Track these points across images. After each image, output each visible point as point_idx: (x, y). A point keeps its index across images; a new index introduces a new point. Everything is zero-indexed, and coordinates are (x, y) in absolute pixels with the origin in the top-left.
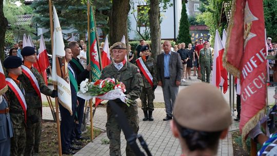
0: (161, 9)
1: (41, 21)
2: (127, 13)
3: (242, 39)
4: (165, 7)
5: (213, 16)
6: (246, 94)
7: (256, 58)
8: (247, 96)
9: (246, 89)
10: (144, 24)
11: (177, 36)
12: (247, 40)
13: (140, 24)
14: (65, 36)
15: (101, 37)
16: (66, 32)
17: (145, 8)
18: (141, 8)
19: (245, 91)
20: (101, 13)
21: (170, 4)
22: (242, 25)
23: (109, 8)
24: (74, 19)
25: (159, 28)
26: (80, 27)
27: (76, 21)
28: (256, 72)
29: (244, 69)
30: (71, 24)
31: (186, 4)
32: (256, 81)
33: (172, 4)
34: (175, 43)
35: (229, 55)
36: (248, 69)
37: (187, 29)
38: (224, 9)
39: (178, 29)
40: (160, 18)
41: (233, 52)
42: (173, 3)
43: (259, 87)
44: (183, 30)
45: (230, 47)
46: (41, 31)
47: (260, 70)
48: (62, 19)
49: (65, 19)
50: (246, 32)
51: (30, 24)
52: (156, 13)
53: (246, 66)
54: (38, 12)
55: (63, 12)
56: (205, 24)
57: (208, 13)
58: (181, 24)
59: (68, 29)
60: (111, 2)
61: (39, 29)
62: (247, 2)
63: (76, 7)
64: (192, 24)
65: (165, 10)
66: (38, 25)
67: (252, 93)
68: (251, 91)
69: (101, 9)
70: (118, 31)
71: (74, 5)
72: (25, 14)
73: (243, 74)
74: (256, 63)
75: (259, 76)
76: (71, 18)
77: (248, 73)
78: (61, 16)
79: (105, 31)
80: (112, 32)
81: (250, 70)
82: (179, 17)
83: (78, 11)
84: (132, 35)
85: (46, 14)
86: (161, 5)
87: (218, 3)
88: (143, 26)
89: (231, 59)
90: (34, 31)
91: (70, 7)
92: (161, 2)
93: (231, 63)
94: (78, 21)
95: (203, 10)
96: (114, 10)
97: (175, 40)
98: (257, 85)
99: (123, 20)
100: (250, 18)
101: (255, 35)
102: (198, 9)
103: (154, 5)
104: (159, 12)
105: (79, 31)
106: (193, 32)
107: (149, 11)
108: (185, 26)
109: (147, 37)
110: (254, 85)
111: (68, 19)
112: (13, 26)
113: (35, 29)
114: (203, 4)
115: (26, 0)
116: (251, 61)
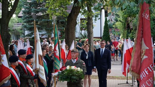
0: (94, 21)
1: (27, 27)
2: (75, 26)
3: (140, 58)
5: (122, 24)
7: (148, 69)
9: (142, 86)
10: (84, 29)
11: (102, 36)
12: (143, 59)
13: (81, 29)
14: (40, 35)
15: (60, 36)
16: (41, 33)
17: (85, 21)
18: (82, 21)
20: (60, 23)
21: (98, 18)
22: (140, 50)
24: (45, 26)
25: (93, 32)
26: (48, 31)
27: (46, 27)
28: (147, 77)
29: (141, 74)
31: (107, 17)
32: (147, 82)
33: (99, 18)
35: (132, 67)
36: (143, 75)
37: (108, 32)
38: (128, 21)
39: (103, 32)
40: (93, 26)
41: (135, 65)
42: (100, 17)
43: (149, 85)
44: (106, 32)
45: (134, 63)
46: (27, 33)
47: (150, 76)
48: (39, 26)
49: (40, 26)
50: (142, 55)
51: (20, 28)
52: (91, 24)
53: (142, 73)
54: (25, 22)
56: (118, 28)
57: (119, 22)
58: (104, 29)
60: (67, 20)
61: (25, 31)
62: (143, 39)
63: (46, 20)
64: (110, 28)
65: (95, 21)
66: (25, 29)
69: (60, 21)
71: (45, 19)
72: (18, 22)
73: (141, 77)
74: (147, 72)
75: (149, 79)
76: (43, 26)
77: (143, 77)
79: (62, 33)
80: (67, 36)
81: (144, 75)
82: (103, 25)
83: (47, 22)
84: (77, 35)
85: (30, 23)
86: (94, 19)
87: (125, 17)
88: (83, 30)
89: (134, 69)
90: (23, 32)
91: (43, 20)
92: (93, 17)
93: (134, 71)
94: (47, 27)
96: (68, 24)
97: (101, 38)
99: (73, 30)
100: (145, 47)
101: (147, 57)
102: (114, 19)
103: (90, 20)
104: (93, 23)
105: (48, 33)
106: (111, 32)
107: (87, 23)
108: (107, 30)
109: (85, 36)
110: (146, 84)
111: (42, 26)
112: (11, 29)
113: (23, 31)
114: (117, 17)
115: (19, 15)
116: (145, 71)
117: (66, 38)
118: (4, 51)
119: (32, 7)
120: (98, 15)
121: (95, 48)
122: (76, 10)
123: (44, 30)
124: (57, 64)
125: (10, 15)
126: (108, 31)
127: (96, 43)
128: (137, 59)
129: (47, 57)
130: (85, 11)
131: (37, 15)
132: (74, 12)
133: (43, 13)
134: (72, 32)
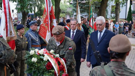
0: (121, 7)
1: (75, 10)
2: (106, 8)
4: (122, 6)
11: (126, 18)
13: (112, 13)
20: (97, 8)
23: (100, 6)
24: (87, 10)
25: (119, 15)
31: (131, 5)
33: (125, 5)
39: (127, 15)
40: (120, 11)
44: (129, 15)
46: (75, 14)
51: (71, 11)
52: (118, 9)
54: (74, 7)
55: (83, 7)
58: (128, 13)
59: (84, 14)
60: (100, 4)
61: (74, 13)
63: (88, 6)
64: (134, 13)
66: (74, 12)
69: (97, 6)
72: (70, 7)
78: (82, 9)
82: (128, 10)
84: (108, 17)
86: (121, 5)
91: (85, 5)
97: (125, 19)
103: (117, 5)
105: (88, 14)
106: (133, 16)
107: (116, 8)
109: (114, 18)
111: (85, 10)
112: (65, 12)
113: (73, 13)
115: (71, 3)
118: (55, 17)
120: (124, 3)
121: (120, 25)
123: (86, 12)
124: (91, 31)
127: (121, 22)
129: (85, 26)
131: (82, 2)
133: (86, 1)
134: (103, 13)
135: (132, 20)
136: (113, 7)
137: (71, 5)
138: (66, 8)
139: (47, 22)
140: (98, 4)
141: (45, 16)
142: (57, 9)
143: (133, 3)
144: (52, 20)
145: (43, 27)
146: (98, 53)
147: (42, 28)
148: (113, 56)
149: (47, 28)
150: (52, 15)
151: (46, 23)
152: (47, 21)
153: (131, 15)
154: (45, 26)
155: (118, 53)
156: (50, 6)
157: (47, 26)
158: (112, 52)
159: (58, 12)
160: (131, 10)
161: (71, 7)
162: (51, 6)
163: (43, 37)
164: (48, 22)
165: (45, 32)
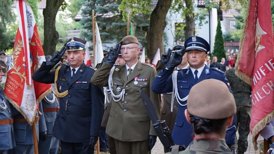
0: (197, 26)
1: (88, 36)
2: (163, 29)
3: (253, 51)
4: (200, 24)
6: (256, 99)
7: (265, 67)
8: (257, 100)
9: (255, 95)
12: (257, 51)
16: (108, 45)
17: (181, 25)
18: (177, 25)
19: (255, 97)
21: (205, 21)
22: (254, 38)
23: (148, 25)
24: (117, 34)
27: (119, 36)
28: (264, 80)
29: (254, 77)
30: (114, 38)
31: (221, 22)
32: (264, 88)
33: (207, 22)
34: (209, 57)
35: (241, 64)
36: (257, 77)
41: (245, 62)
42: (208, 20)
43: (267, 93)
44: (218, 45)
45: (243, 58)
47: (268, 78)
48: (106, 34)
49: (109, 34)
50: (257, 44)
52: (191, 30)
53: (256, 74)
54: (85, 28)
55: (107, 28)
58: (216, 40)
59: (111, 43)
60: (149, 19)
62: (258, 19)
63: (119, 24)
64: (228, 40)
65: (200, 27)
67: (261, 98)
68: (260, 96)
69: (141, 25)
70: (155, 45)
71: (117, 22)
72: (75, 29)
73: (254, 81)
74: (264, 72)
75: (267, 84)
76: (114, 33)
77: (258, 81)
78: (106, 32)
79: (144, 45)
80: (149, 46)
81: (259, 77)
82: (214, 33)
83: (121, 27)
86: (197, 22)
89: (243, 68)
91: (113, 24)
92: (197, 20)
93: (244, 71)
94: (121, 36)
95: (238, 28)
98: (265, 91)
99: (160, 35)
100: (260, 32)
101: (264, 47)
102: (234, 26)
103: (189, 22)
104: (194, 29)
107: (185, 29)
108: (220, 42)
110: (262, 91)
111: (111, 34)
112: (64, 39)
114: (239, 22)
115: (76, 18)
116: (261, 70)
117: (149, 48)
118: (42, 50)
119: (97, 5)
120: (205, 15)
122: (164, 3)
123: (115, 40)
125: (58, 3)
126: (223, 44)
128: (248, 52)
130: (180, 6)
131: (103, 16)
132: (162, 6)
133: (114, 13)
134: (158, 40)
135: (225, 57)
136: (178, 25)
137: (78, 23)
138: (65, 31)
139: (23, 62)
140: (143, 19)
141: (18, 48)
142: (50, 33)
143: (223, 16)
144: (37, 59)
145: (14, 76)
146: (163, 125)
147: (12, 79)
148: (198, 128)
149: (25, 78)
150: (37, 46)
151: (21, 65)
152: (24, 60)
153: (222, 45)
154: (19, 74)
155: (209, 121)
156: (29, 26)
157: (24, 74)
158: (196, 120)
159: (53, 41)
160: (221, 33)
161: (79, 29)
162: (33, 25)
163: (14, 100)
164: (26, 63)
165: (19, 87)
